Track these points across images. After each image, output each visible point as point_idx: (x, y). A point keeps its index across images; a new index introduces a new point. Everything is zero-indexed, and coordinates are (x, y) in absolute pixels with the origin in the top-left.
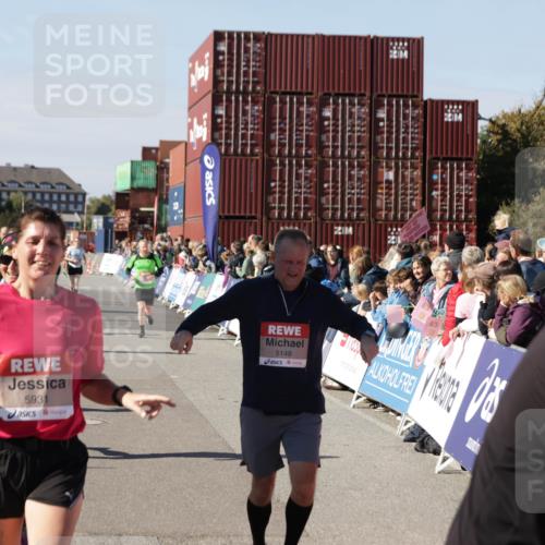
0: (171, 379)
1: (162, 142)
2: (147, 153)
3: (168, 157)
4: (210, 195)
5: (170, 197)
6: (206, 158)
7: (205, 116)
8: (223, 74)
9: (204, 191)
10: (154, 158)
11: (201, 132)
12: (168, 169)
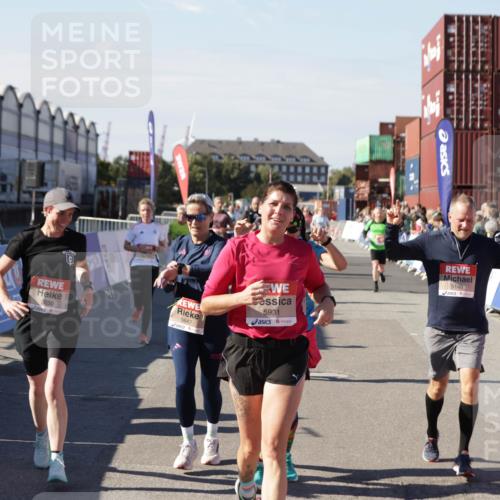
0: (411, 337)
1: (398, 118)
2: (385, 128)
3: (404, 132)
4: (444, 167)
5: (406, 168)
6: (441, 132)
7: (438, 93)
8: (453, 54)
9: (439, 163)
10: (391, 133)
11: (435, 108)
12: (404, 142)
